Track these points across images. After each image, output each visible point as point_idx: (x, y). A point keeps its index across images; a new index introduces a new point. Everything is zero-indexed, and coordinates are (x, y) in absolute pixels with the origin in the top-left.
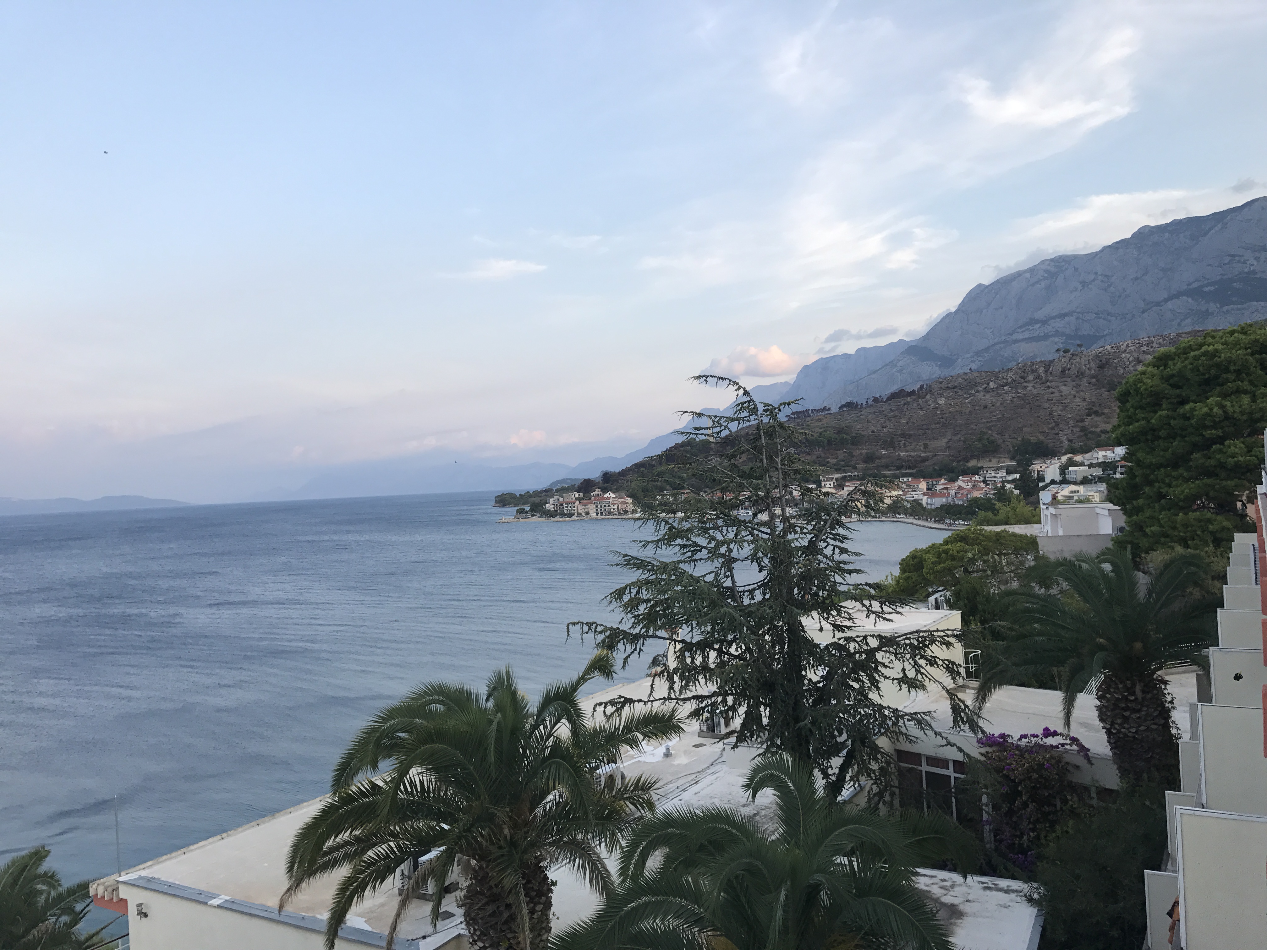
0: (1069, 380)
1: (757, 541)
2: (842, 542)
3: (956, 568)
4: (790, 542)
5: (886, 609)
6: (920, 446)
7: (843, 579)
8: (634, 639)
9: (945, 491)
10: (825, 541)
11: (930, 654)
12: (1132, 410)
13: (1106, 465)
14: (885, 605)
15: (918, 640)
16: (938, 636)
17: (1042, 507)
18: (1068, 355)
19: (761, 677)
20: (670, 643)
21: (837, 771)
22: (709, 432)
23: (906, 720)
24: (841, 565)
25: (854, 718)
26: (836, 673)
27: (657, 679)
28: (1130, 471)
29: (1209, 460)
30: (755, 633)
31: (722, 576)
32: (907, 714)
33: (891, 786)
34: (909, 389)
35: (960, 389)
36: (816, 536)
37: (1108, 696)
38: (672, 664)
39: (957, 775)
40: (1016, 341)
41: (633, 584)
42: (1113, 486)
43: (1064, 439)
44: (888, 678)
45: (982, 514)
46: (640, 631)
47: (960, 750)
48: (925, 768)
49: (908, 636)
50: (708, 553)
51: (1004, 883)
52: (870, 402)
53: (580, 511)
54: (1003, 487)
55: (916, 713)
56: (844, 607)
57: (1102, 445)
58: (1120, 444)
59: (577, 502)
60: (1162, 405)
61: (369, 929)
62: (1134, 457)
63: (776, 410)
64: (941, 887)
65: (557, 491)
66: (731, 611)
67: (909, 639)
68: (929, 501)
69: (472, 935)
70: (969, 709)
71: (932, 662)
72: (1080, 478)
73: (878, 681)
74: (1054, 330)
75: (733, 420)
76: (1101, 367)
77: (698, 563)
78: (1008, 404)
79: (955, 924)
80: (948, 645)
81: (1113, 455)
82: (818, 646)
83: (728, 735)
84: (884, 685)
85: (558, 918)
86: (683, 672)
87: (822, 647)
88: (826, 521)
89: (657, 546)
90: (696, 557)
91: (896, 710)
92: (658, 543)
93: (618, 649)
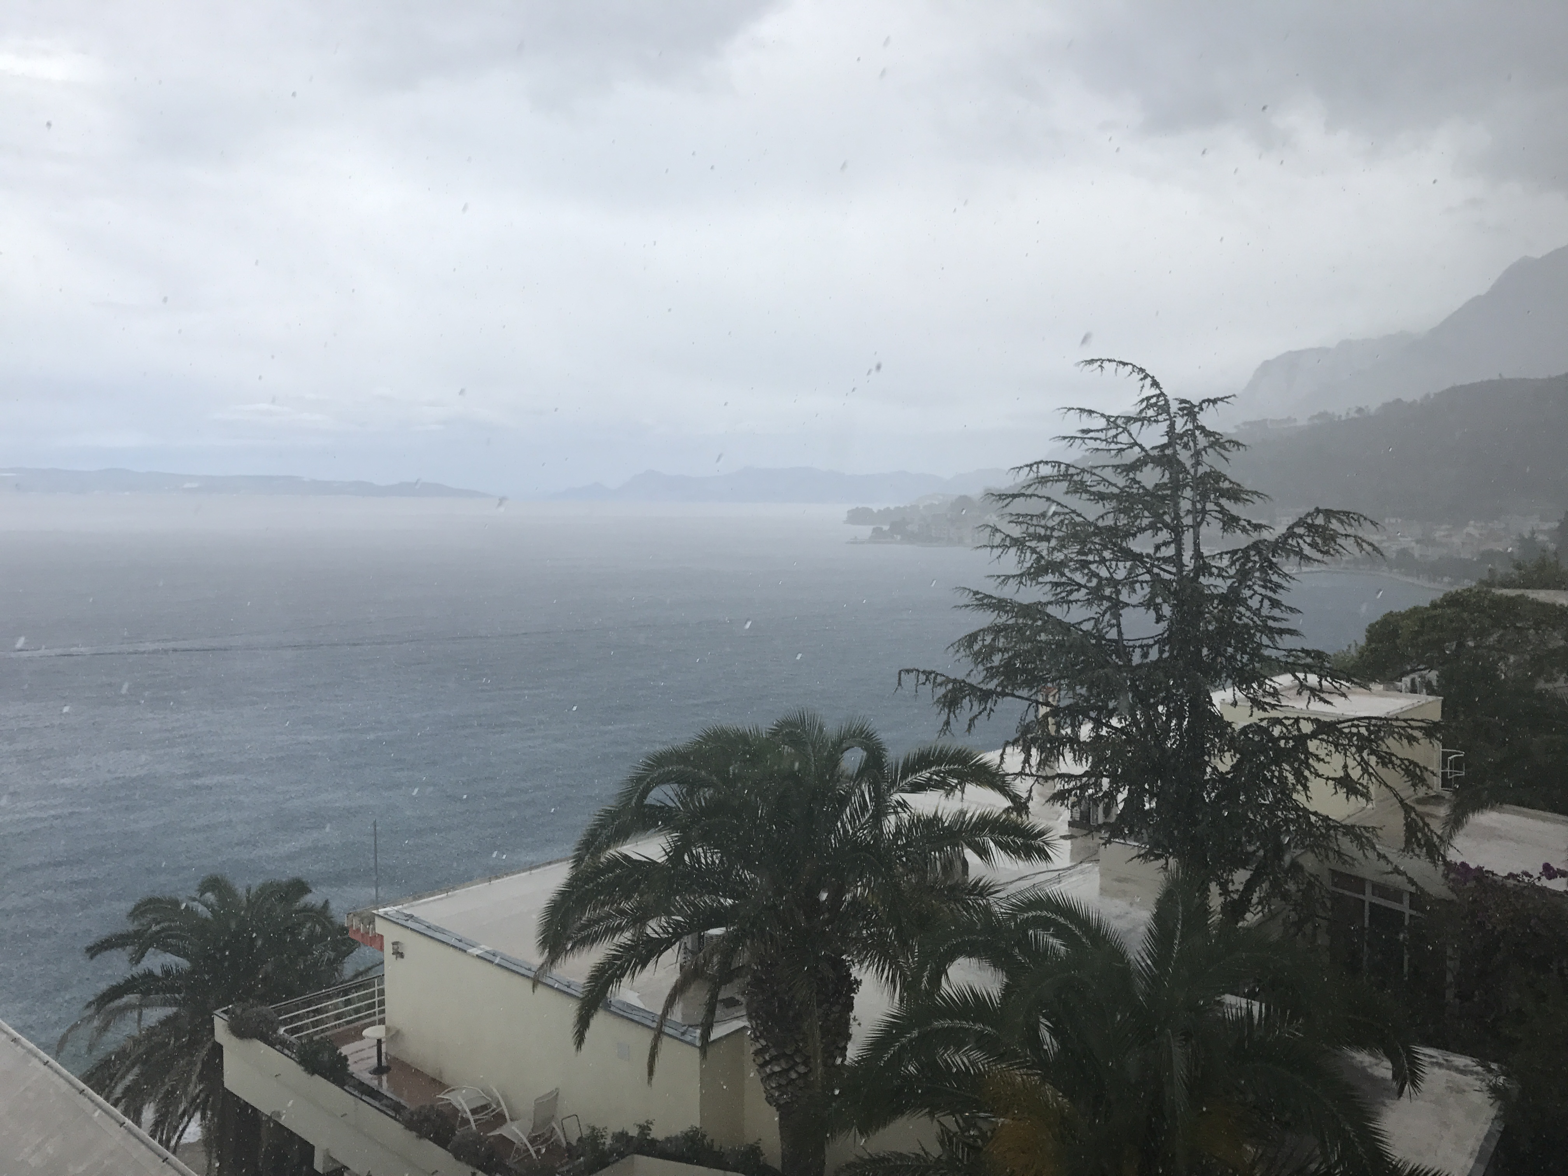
3: (1445, 642)
8: (985, 696)
10: (1250, 587)
15: (1368, 729)
19: (1149, 758)
20: (1030, 705)
22: (1102, 435)
27: (1010, 747)
30: (1144, 702)
31: (1105, 623)
36: (1239, 581)
39: (1414, 913)
46: (996, 687)
47: (1411, 881)
48: (1369, 897)
49: (1356, 722)
50: (1087, 594)
51: (1461, 1061)
52: (1352, 413)
53: (950, 536)
56: (1269, 679)
61: (642, 1006)
63: (1196, 409)
66: (1115, 671)
67: (1357, 726)
68: (1424, 551)
69: (754, 1032)
71: (1386, 760)
73: (1306, 779)
75: (1135, 420)
83: (1105, 826)
86: (1042, 745)
89: (1021, 582)
90: (1071, 598)
91: (1326, 819)
92: (1022, 578)
93: (962, 707)
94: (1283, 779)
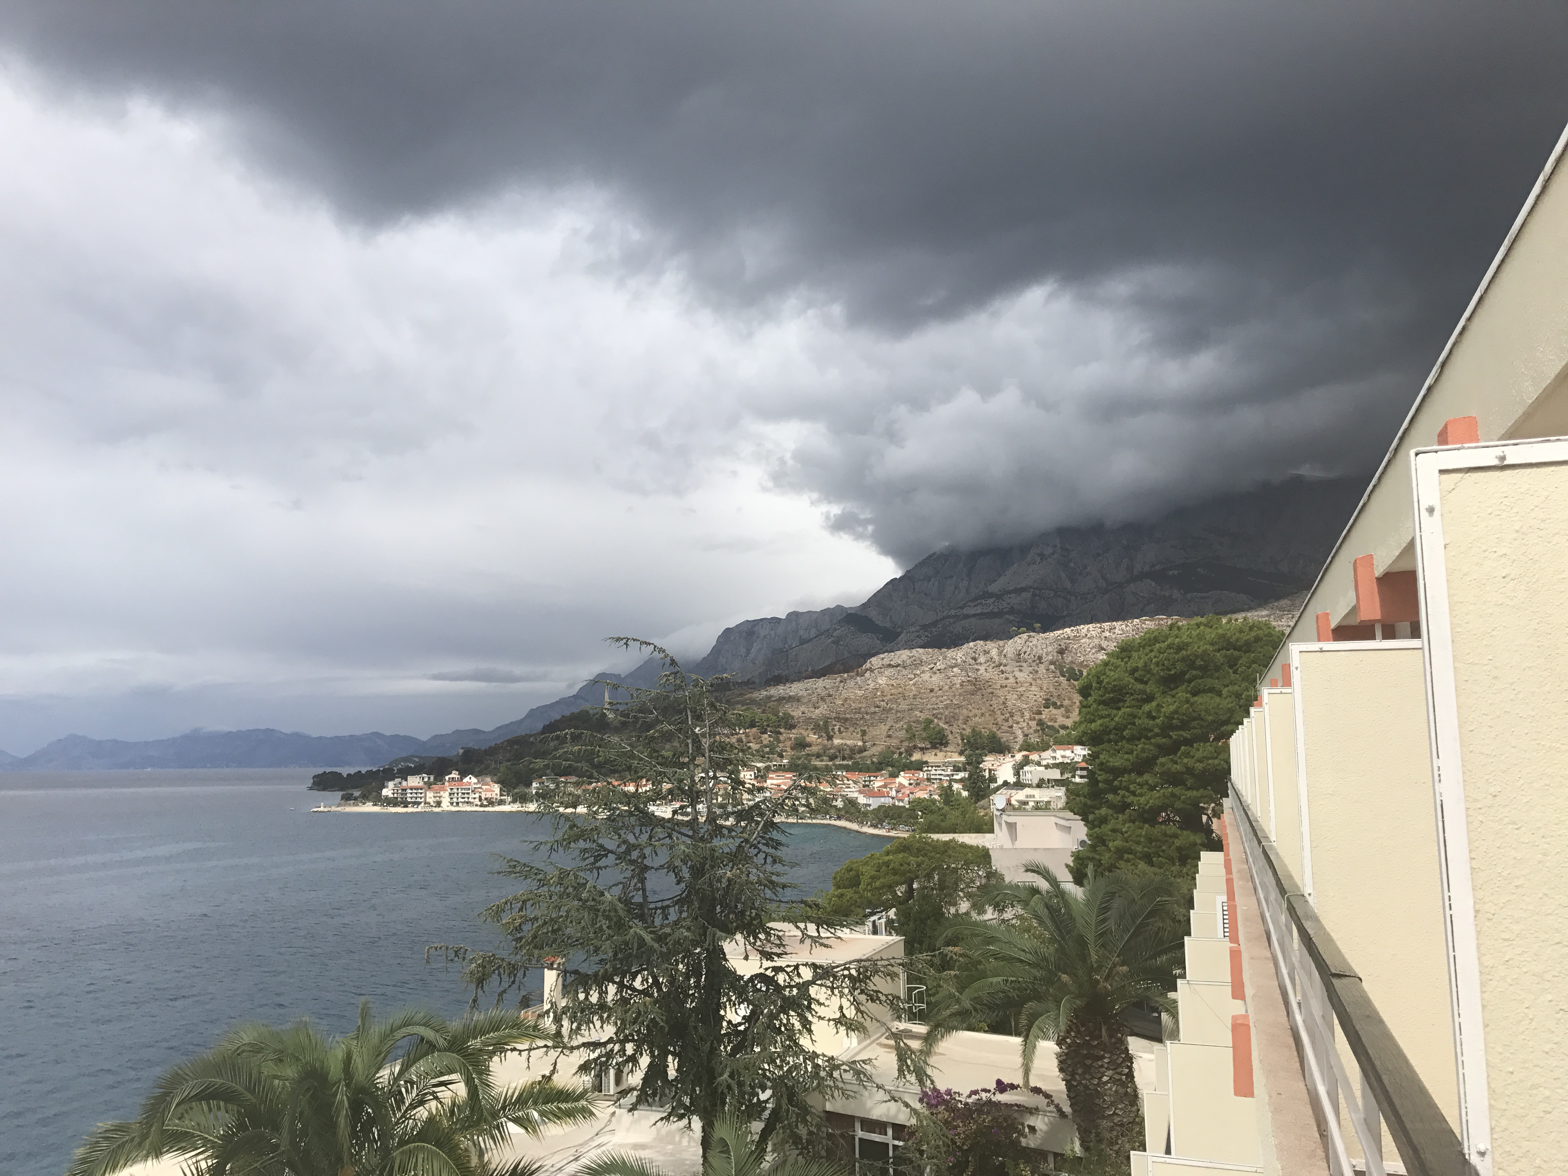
0: (1025, 665)
1: (676, 845)
2: (776, 849)
3: (897, 885)
4: (714, 847)
5: (824, 933)
6: (857, 733)
9: (884, 789)
12: (1095, 706)
13: (1062, 767)
15: (857, 970)
16: (882, 966)
17: (995, 813)
18: (1025, 636)
19: (671, 1018)
25: (781, 1067)
26: (762, 1013)
28: (1091, 775)
29: (1175, 765)
30: (666, 962)
31: (631, 888)
35: (904, 667)
37: (1068, 1041)
39: (896, 1143)
40: (967, 616)
41: (516, 898)
42: (1073, 792)
43: (1019, 733)
48: (860, 1134)
50: (616, 859)
53: (430, 800)
54: (950, 787)
55: (854, 1062)
57: (1060, 743)
58: (1081, 743)
59: (426, 788)
60: (1125, 701)
62: (1096, 759)
65: (400, 771)
66: (642, 933)
68: (866, 801)
70: (916, 1056)
72: (1035, 781)
73: (810, 1023)
74: (1009, 606)
76: (1061, 652)
78: (957, 689)
80: (893, 976)
81: (1073, 755)
82: (742, 977)
83: (621, 1095)
84: (817, 1026)
87: (746, 978)
90: (600, 863)
91: (831, 1059)
93: (491, 982)
94: (789, 1026)
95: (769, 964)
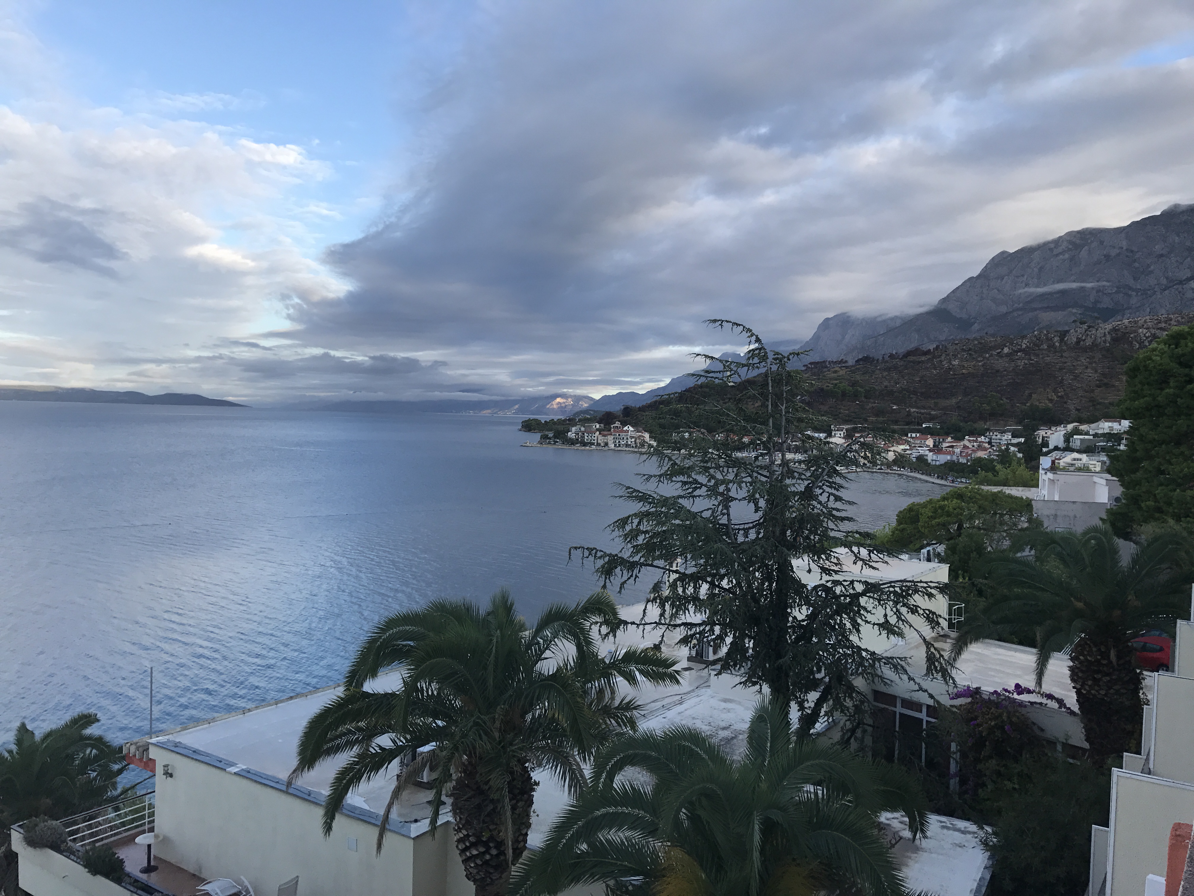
1: (755, 482)
2: (838, 490)
3: (950, 524)
4: (788, 486)
5: (874, 557)
6: (931, 404)
7: (836, 525)
8: (632, 566)
9: (951, 449)
10: (820, 487)
11: (913, 602)
12: (1139, 386)
13: (1110, 436)
14: (873, 553)
15: (902, 589)
16: (922, 587)
17: (1041, 472)
18: (1085, 326)
19: (748, 611)
20: (664, 573)
21: (812, 705)
22: (719, 375)
23: (882, 664)
24: (834, 512)
25: (834, 656)
26: (820, 613)
27: (650, 604)
28: (1131, 445)
30: (746, 570)
31: (719, 513)
32: (883, 658)
33: (864, 724)
34: (925, 348)
35: (975, 352)
36: (813, 482)
37: (1081, 658)
38: (666, 592)
39: (930, 719)
40: (1033, 310)
41: (635, 515)
42: (1115, 457)
43: (1072, 407)
44: (869, 623)
45: (982, 474)
46: (640, 559)
47: (931, 696)
48: (899, 709)
49: (893, 584)
50: (707, 491)
51: (962, 824)
52: (887, 358)
53: (599, 441)
54: (1007, 449)
55: (892, 658)
56: (833, 552)
57: (1109, 417)
58: (1127, 418)
59: (598, 433)
60: (1169, 382)
61: (367, 808)
62: (1137, 432)
63: (786, 360)
64: (901, 822)
65: (580, 420)
66: (724, 547)
67: (894, 587)
68: (935, 457)
69: (457, 824)
70: (943, 659)
71: (914, 610)
72: (1083, 447)
73: (859, 624)
74: (1073, 301)
75: (744, 365)
76: (1116, 340)
77: (697, 500)
78: (1020, 370)
79: (910, 858)
80: (930, 596)
81: (1119, 427)
82: (805, 586)
83: (714, 662)
84: (865, 628)
85: (538, 816)
86: (673, 602)
87: (809, 588)
88: (823, 469)
89: (660, 481)
90: (695, 493)
91: (873, 653)
92: (660, 477)
93: (615, 575)
94: (842, 625)
95: (828, 578)
